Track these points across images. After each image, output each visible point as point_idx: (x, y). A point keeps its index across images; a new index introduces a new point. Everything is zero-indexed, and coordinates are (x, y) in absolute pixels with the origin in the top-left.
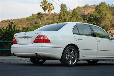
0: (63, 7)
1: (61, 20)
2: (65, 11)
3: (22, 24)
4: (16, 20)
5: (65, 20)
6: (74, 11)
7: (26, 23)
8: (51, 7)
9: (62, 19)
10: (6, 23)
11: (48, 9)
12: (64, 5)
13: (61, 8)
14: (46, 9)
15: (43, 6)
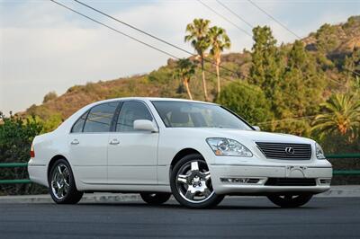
0: (261, 34)
1: (258, 79)
2: (269, 50)
4: (116, 82)
5: (270, 77)
6: (294, 49)
7: (148, 91)
8: (221, 39)
9: (259, 75)
10: (83, 94)
11: (210, 48)
12: (265, 29)
13: (255, 40)
14: (205, 48)
15: (195, 38)
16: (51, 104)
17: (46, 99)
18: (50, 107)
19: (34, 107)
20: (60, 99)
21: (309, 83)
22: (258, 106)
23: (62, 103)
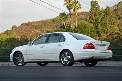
2: (97, 10)
3: (46, 26)
4: (39, 22)
5: (97, 20)
6: (106, 9)
8: (77, 5)
9: (93, 20)
10: (27, 26)
11: (74, 8)
12: (96, 2)
13: (92, 6)
14: (71, 8)
15: (68, 5)
16: (14, 30)
17: (13, 28)
18: (14, 31)
19: (8, 31)
20: (18, 28)
21: (112, 23)
22: (91, 31)
23: (19, 29)
